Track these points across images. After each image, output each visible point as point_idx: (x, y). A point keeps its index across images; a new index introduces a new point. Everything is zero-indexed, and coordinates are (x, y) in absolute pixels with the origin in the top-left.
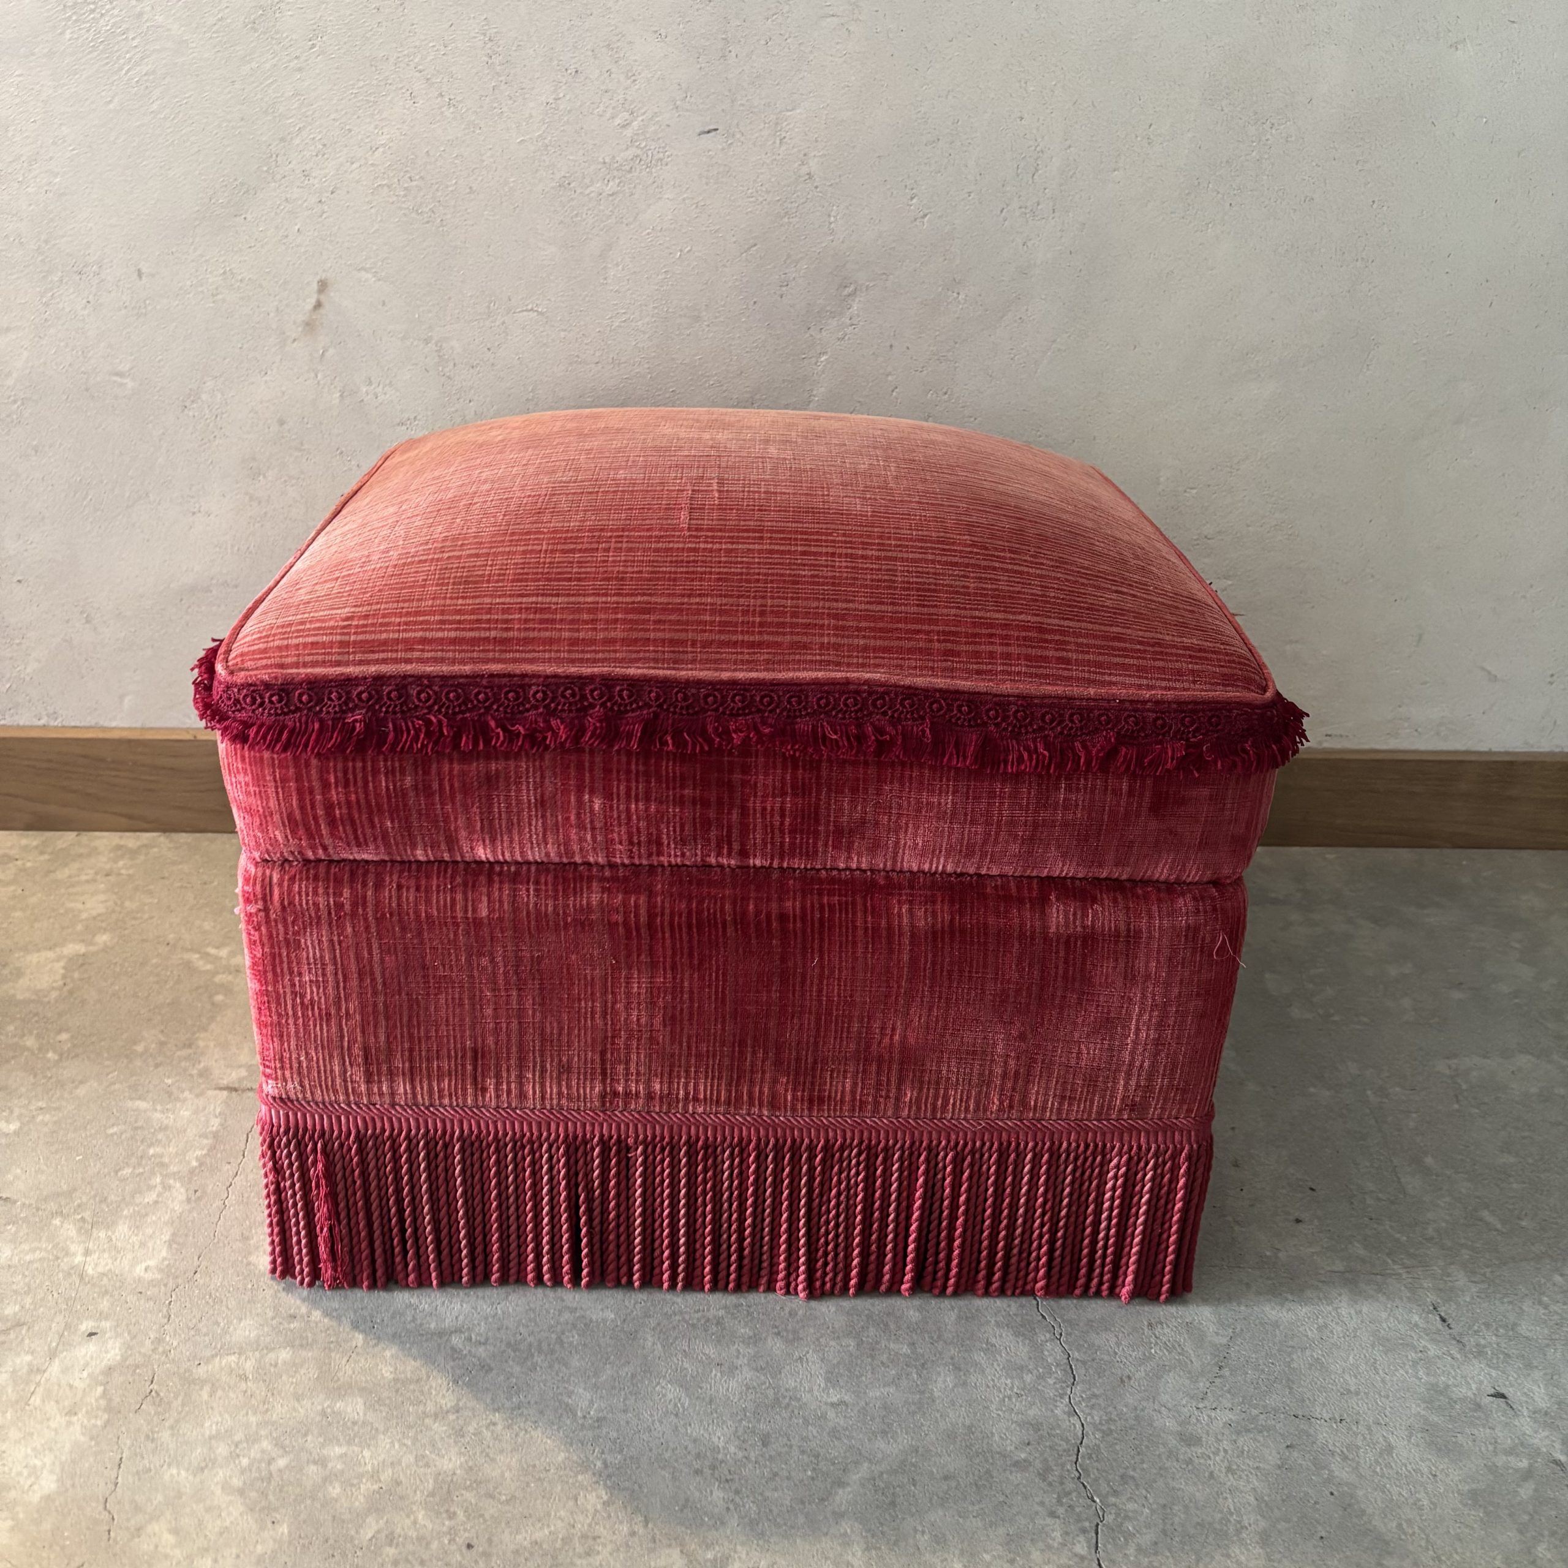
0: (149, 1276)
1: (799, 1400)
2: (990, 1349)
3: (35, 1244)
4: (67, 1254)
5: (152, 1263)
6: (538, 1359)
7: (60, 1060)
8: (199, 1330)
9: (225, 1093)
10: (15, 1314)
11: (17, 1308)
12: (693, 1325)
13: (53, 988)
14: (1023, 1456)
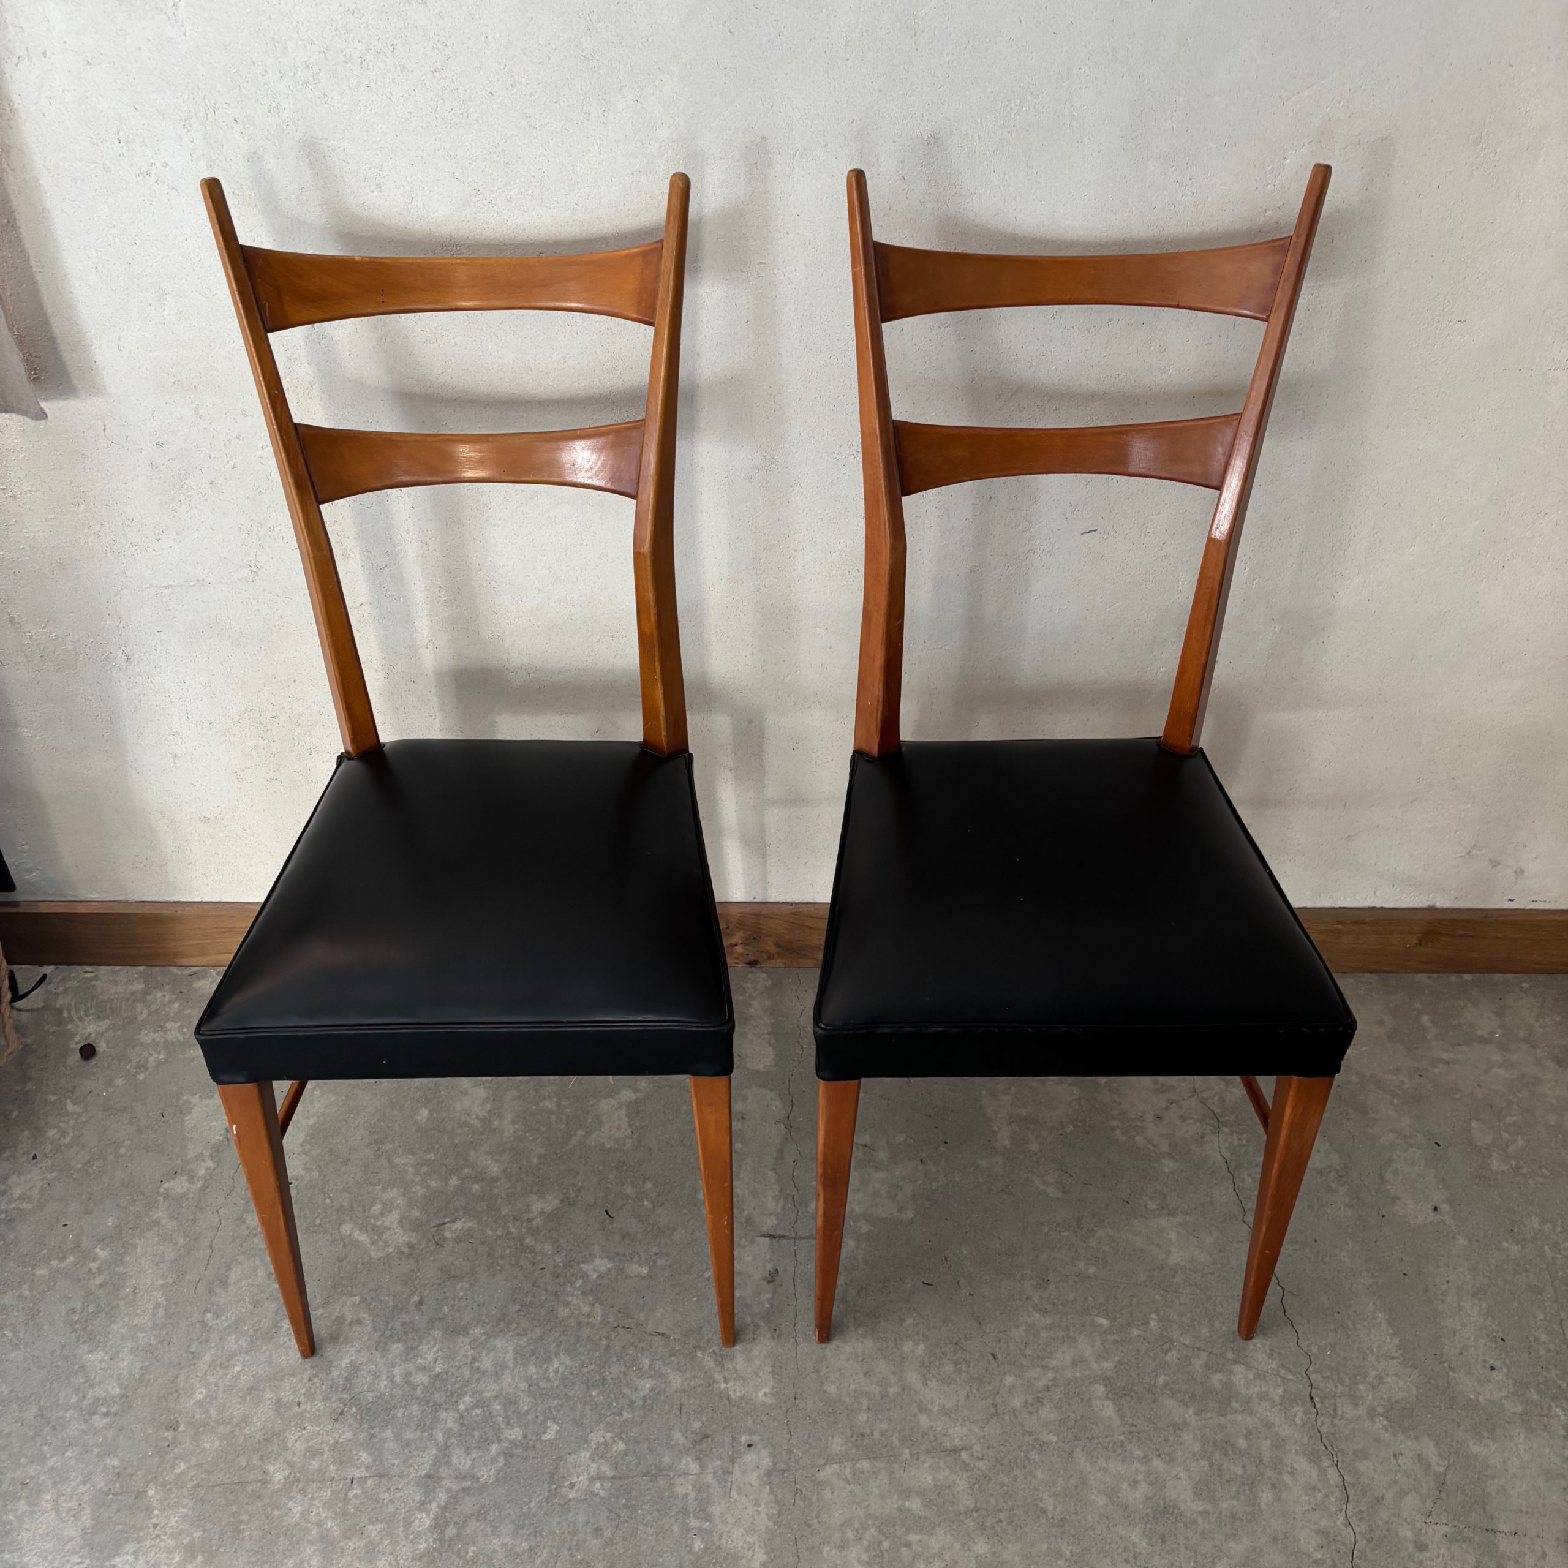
0: (769, 1400)
1: (1179, 1508)
2: (1293, 1473)
3: (693, 1373)
4: (714, 1381)
5: (767, 1390)
6: (1017, 1472)
7: (653, 1208)
8: (810, 1444)
9: (768, 1239)
10: (701, 1428)
11: (701, 1425)
12: (1106, 1448)
13: (627, 1137)
14: (1319, 1556)
